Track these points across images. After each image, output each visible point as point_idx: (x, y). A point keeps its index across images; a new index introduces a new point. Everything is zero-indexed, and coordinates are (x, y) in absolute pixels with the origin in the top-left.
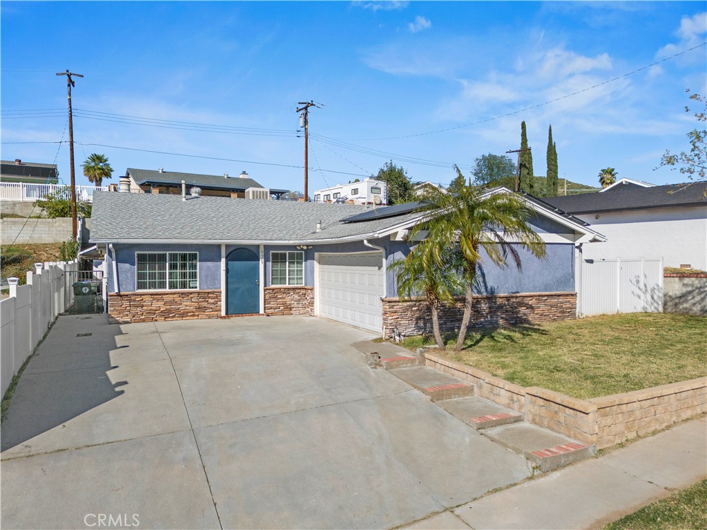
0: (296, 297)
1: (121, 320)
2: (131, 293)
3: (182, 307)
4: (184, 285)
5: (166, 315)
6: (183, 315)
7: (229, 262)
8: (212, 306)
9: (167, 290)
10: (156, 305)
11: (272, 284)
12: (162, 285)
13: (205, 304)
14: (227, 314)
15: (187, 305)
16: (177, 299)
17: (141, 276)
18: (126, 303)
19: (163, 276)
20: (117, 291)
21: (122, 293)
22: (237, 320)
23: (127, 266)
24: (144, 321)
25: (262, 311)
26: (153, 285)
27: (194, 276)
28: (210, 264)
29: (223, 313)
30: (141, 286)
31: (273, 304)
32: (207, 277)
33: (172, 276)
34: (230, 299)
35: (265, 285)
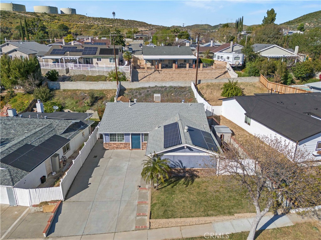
1: (106, 149)
2: (108, 143)
3: (121, 146)
4: (121, 141)
5: (117, 148)
6: (121, 148)
7: (132, 136)
8: (128, 146)
9: (117, 142)
10: (114, 146)
11: (144, 141)
12: (116, 141)
13: (126, 146)
14: (132, 148)
15: (122, 146)
16: (119, 144)
17: (111, 139)
18: (107, 145)
19: (116, 139)
20: (105, 142)
22: (134, 150)
23: (107, 136)
24: (112, 149)
25: (141, 148)
26: (114, 141)
27: (123, 139)
28: (127, 136)
29: (131, 149)
30: (111, 141)
31: (144, 147)
32: (127, 139)
33: (118, 139)
34: (133, 145)
35: (142, 142)
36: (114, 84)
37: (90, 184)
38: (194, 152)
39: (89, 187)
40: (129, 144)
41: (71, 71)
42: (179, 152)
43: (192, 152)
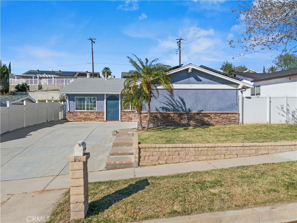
0: (134, 114)
1: (70, 120)
2: (73, 111)
4: (92, 109)
5: (85, 119)
6: (91, 120)
7: (108, 101)
8: (101, 117)
9: (86, 111)
10: (82, 116)
11: (124, 109)
12: (84, 109)
13: (99, 116)
15: (92, 116)
16: (89, 114)
17: (77, 105)
18: (72, 115)
19: (84, 106)
20: (69, 110)
23: (72, 102)
24: (77, 121)
25: (120, 120)
26: (81, 109)
27: (95, 106)
28: (101, 101)
29: (105, 120)
30: (77, 109)
31: (124, 117)
32: (99, 106)
33: (88, 106)
34: (108, 115)
35: (121, 110)
37: (31, 135)
39: (26, 137)
40: (103, 114)
43: (201, 84)
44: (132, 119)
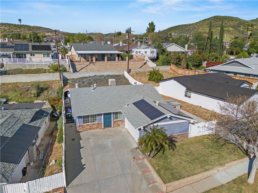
0: (121, 122)
1: (80, 131)
2: (82, 125)
3: (93, 127)
4: (94, 122)
5: (90, 129)
6: (94, 129)
7: (104, 116)
8: (100, 126)
9: (90, 123)
10: (87, 127)
11: (115, 119)
12: (89, 122)
13: (99, 126)
14: (104, 128)
15: (95, 126)
16: (92, 125)
17: (84, 121)
18: (81, 127)
19: (89, 120)
20: (79, 125)
21: (80, 125)
22: (107, 129)
23: (81, 119)
24: (85, 131)
25: (112, 126)
26: (86, 123)
27: (96, 120)
28: (100, 116)
29: (103, 128)
30: (84, 123)
31: (115, 124)
32: (99, 119)
33: (91, 120)
34: (104, 124)
35: (113, 120)
36: (56, 75)
37: (85, 165)
38: (173, 121)
39: (85, 168)
40: (102, 124)
41: (6, 65)
42: (162, 122)
43: (172, 121)
44: (119, 125)
